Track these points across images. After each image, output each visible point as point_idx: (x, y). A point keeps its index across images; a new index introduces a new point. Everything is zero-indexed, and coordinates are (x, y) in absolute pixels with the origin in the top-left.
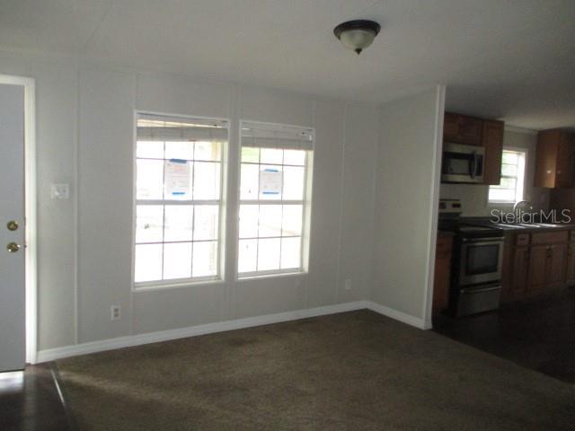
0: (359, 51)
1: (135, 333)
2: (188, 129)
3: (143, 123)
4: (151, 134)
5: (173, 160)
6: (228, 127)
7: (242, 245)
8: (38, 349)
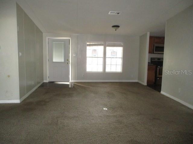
0: (116, 30)
1: (86, 80)
2: (96, 44)
3: (88, 43)
4: (90, 45)
5: (94, 50)
6: (104, 43)
7: (107, 66)
8: (71, 80)
